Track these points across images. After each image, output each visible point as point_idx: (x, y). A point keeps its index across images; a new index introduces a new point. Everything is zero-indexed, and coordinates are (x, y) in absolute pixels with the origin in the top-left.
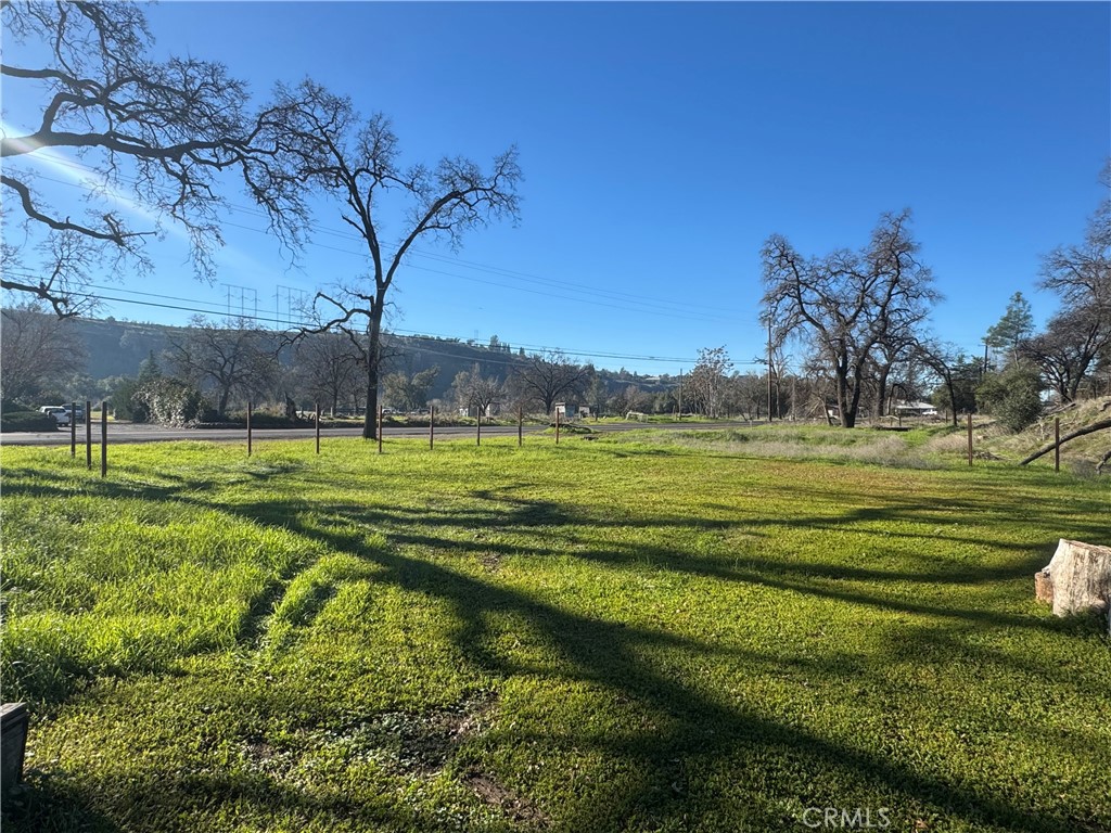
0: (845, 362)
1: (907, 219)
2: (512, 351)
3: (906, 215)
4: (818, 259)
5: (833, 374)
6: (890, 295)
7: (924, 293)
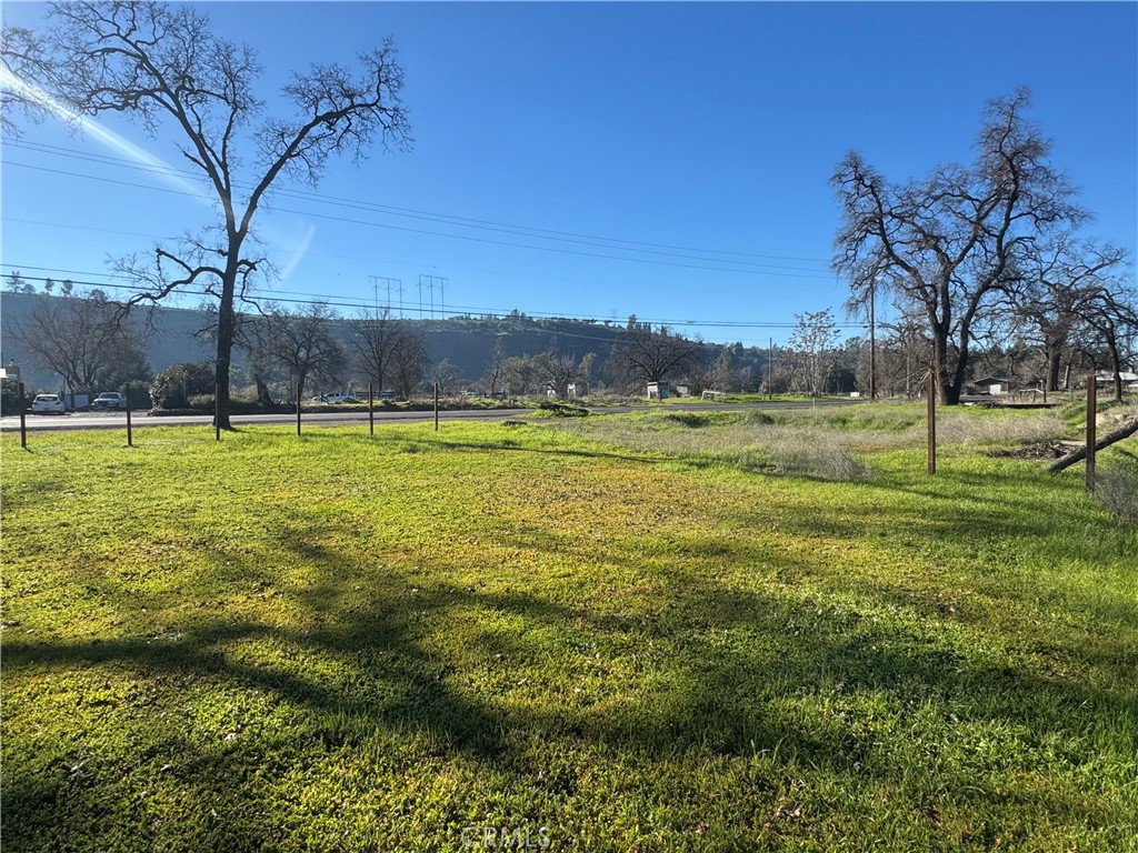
0: (947, 317)
1: (1024, 103)
2: (653, 330)
3: (1023, 97)
4: (918, 183)
5: (929, 333)
6: (1008, 220)
7: (1063, 214)
